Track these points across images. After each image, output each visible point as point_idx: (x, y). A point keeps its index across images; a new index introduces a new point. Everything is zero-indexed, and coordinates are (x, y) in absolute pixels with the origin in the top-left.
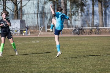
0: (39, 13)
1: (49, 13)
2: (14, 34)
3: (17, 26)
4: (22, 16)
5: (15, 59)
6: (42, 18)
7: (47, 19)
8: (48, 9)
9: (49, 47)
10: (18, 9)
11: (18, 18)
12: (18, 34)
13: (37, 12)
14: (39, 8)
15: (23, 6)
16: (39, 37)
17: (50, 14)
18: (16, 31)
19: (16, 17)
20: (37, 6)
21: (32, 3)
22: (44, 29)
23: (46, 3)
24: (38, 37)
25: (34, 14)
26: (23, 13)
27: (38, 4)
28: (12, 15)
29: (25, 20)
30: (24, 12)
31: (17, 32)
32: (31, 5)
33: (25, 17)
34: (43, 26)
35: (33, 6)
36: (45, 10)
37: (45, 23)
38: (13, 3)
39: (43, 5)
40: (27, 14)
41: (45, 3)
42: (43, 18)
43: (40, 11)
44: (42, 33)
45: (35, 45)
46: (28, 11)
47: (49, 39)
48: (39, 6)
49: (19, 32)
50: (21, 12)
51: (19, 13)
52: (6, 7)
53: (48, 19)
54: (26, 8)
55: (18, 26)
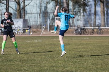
0: (42, 13)
1: (51, 13)
2: (16, 33)
3: (19, 25)
4: (24, 15)
5: (17, 57)
6: (44, 18)
7: (49, 19)
8: (51, 9)
9: (51, 46)
10: (21, 8)
11: (20, 17)
12: (21, 33)
13: (39, 12)
14: (42, 8)
15: (25, 5)
16: (42, 37)
17: (53, 13)
18: (18, 30)
19: (19, 16)
20: (39, 5)
21: (34, 2)
22: (46, 28)
23: (49, 3)
24: (40, 37)
25: (37, 13)
26: (26, 13)
27: (41, 3)
28: (15, 14)
29: (27, 20)
30: (27, 11)
31: (20, 31)
32: (34, 5)
33: (28, 16)
34: (45, 25)
35: (35, 5)
36: (47, 9)
37: (47, 22)
38: (15, 3)
39: (46, 5)
40: (30, 13)
41: (47, 3)
42: (46, 18)
43: (43, 11)
44: (45, 32)
45: (38, 44)
46: (30, 11)
47: (51, 38)
48: (42, 6)
49: (21, 31)
50: (23, 11)
51: (22, 12)
52: (9, 6)
53: (51, 19)
54: (29, 7)
55: (21, 25)
